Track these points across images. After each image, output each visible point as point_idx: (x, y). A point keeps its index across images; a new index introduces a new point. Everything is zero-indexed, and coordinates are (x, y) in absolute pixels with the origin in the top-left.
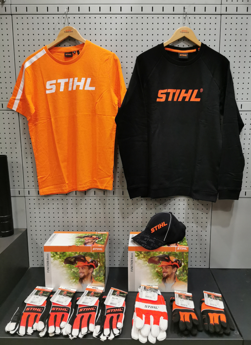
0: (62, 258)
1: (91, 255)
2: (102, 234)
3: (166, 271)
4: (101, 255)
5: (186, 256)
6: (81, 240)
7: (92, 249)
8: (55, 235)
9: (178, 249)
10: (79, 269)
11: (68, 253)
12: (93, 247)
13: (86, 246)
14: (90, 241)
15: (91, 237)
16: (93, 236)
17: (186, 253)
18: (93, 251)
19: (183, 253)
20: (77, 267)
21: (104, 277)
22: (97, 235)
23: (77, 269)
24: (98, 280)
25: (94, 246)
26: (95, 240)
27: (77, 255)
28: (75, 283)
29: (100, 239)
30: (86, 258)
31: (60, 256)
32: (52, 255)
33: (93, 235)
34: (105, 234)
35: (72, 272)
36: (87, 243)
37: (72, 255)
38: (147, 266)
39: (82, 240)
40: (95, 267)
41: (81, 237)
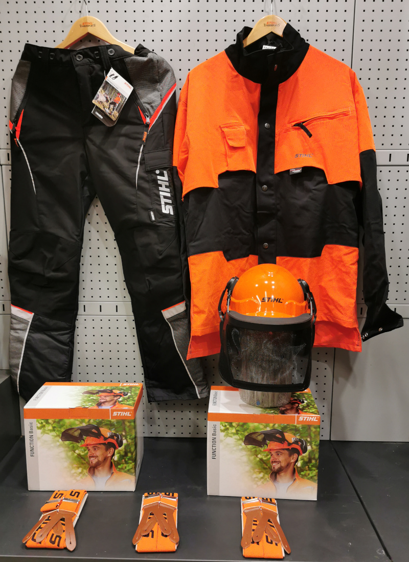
0: (58, 431)
1: (111, 425)
2: (131, 387)
3: (277, 460)
4: (128, 424)
5: (314, 432)
6: (92, 398)
7: (112, 414)
8: (45, 389)
9: (301, 419)
10: (89, 450)
11: (68, 422)
12: (113, 411)
13: (100, 408)
14: (108, 399)
15: (111, 391)
16: (114, 391)
17: (315, 428)
18: (113, 418)
19: (309, 426)
20: (84, 447)
21: (133, 464)
22: (122, 389)
23: (85, 450)
24: (122, 471)
25: (114, 408)
26: (118, 397)
27: (84, 424)
28: (81, 475)
29: (127, 396)
30: (102, 429)
31: (54, 427)
32: (39, 425)
33: (114, 389)
34: (135, 387)
35: (76, 455)
36: (104, 402)
37: (74, 424)
38: (243, 449)
39: (94, 397)
40: (117, 446)
41: (91, 393)
